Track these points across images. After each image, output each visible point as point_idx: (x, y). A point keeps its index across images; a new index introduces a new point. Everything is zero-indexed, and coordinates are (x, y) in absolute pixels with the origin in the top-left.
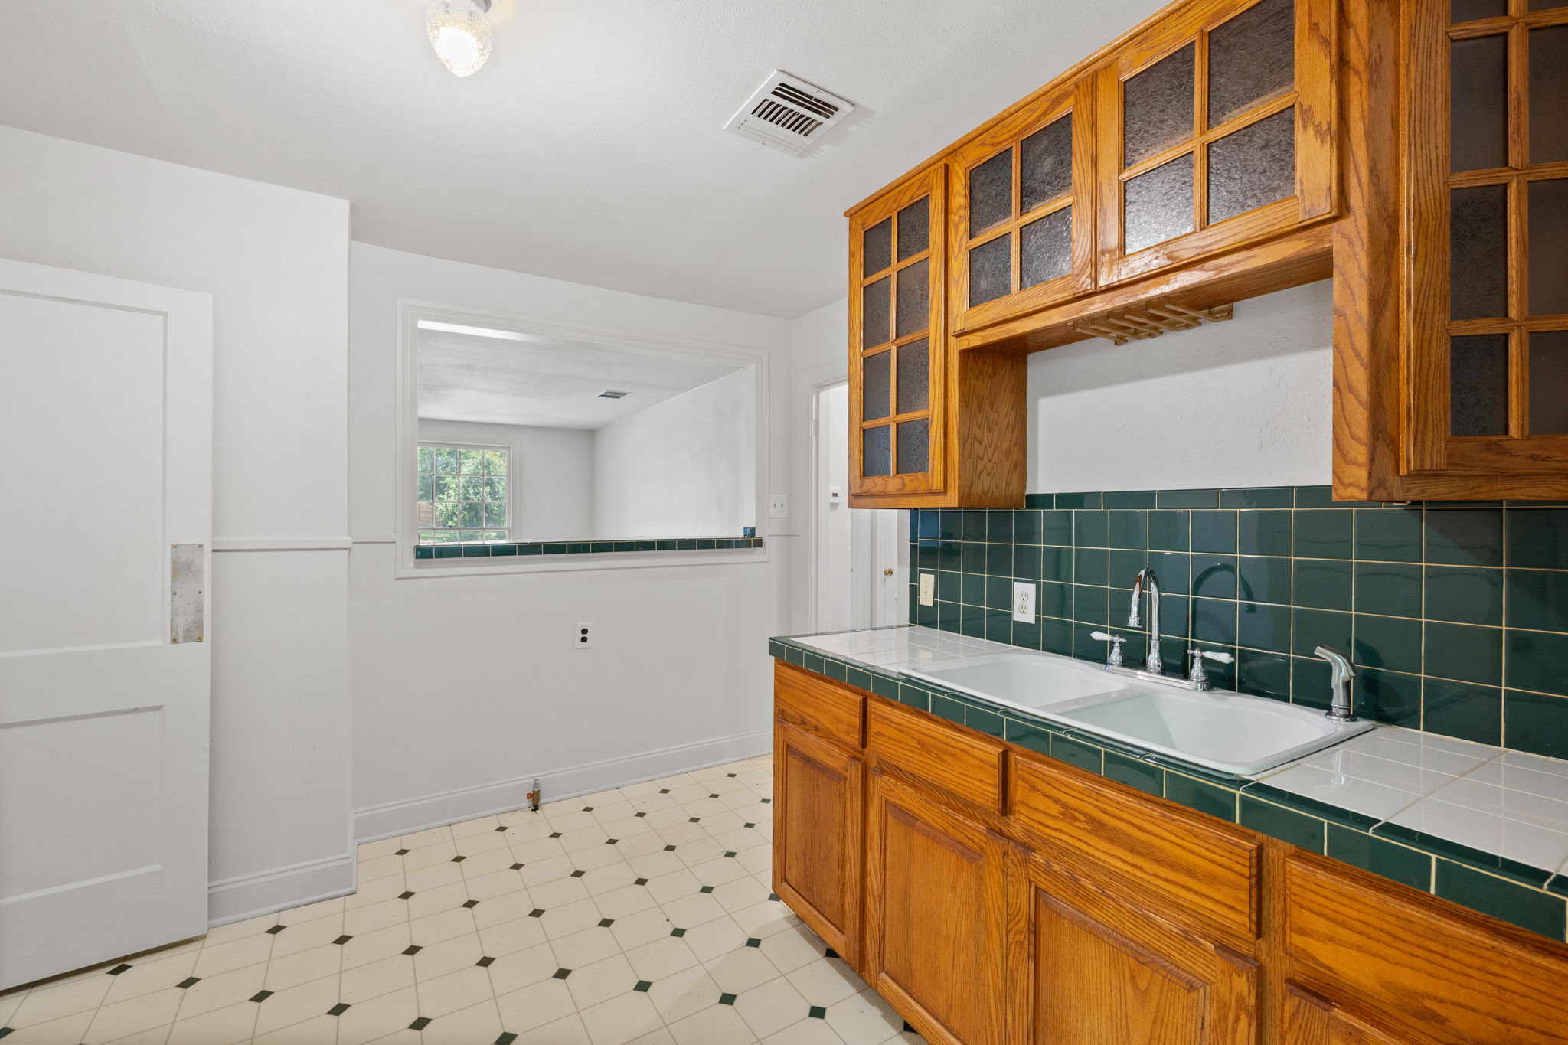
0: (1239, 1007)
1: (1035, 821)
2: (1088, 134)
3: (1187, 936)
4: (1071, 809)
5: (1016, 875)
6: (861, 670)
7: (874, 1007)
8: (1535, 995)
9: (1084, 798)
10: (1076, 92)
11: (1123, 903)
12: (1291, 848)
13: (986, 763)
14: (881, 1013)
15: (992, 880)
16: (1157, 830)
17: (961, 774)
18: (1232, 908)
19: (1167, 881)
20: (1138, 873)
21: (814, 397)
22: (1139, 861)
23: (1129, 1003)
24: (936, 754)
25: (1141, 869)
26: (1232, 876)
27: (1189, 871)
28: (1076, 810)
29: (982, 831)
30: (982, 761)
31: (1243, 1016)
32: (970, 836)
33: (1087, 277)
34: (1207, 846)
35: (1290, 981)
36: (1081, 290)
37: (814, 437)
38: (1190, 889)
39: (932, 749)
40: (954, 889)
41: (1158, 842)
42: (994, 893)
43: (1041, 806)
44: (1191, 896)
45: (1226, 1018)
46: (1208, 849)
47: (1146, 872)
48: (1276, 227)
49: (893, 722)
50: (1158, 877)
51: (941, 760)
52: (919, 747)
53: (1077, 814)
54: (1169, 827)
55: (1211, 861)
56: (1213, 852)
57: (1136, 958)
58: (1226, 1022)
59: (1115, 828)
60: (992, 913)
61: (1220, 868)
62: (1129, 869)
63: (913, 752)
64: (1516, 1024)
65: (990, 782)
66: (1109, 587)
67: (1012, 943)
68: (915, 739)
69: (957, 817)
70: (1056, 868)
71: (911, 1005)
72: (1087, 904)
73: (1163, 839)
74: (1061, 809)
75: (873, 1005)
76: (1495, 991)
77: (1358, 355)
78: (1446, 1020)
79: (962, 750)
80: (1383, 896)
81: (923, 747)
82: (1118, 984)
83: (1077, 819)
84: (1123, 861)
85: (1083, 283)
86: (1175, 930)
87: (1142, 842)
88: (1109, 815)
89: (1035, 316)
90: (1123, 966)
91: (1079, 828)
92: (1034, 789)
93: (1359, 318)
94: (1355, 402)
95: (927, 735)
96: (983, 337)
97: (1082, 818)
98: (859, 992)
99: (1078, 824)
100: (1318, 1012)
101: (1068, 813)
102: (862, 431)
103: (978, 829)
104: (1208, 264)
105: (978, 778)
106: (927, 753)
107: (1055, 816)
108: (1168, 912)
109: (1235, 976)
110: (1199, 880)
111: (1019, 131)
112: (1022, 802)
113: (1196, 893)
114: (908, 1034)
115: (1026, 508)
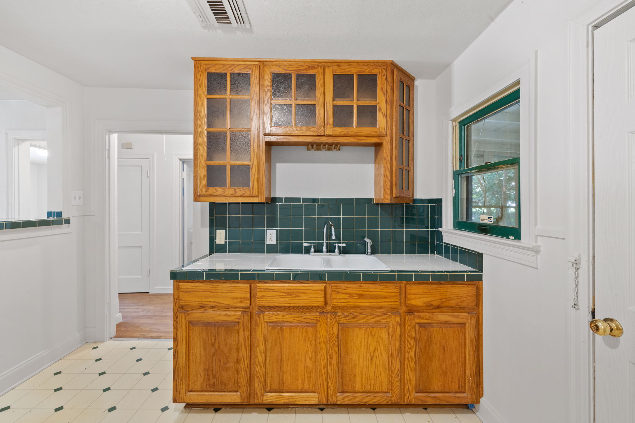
0: (397, 324)
1: (339, 303)
2: (322, 85)
3: (385, 314)
4: (352, 294)
5: (332, 323)
6: (250, 272)
7: (253, 413)
8: (445, 292)
9: (356, 289)
10: (318, 68)
11: (367, 314)
12: (405, 282)
13: (319, 291)
14: (257, 413)
15: (322, 329)
16: (377, 290)
17: (308, 298)
18: (395, 302)
19: (380, 302)
20: (372, 304)
21: (107, 136)
22: (372, 300)
23: (370, 340)
24: (295, 295)
25: (373, 302)
26: (395, 294)
27: (385, 298)
28: (353, 294)
29: (318, 314)
30: (317, 290)
31: (398, 326)
32: (312, 318)
33: (322, 130)
34: (390, 289)
35: (406, 312)
36: (320, 133)
37: (107, 159)
38: (385, 302)
39: (293, 294)
40: (305, 340)
41: (377, 293)
42: (323, 333)
43: (341, 297)
44: (386, 303)
45: (394, 329)
46: (390, 290)
47: (375, 303)
48: (374, 134)
49: (271, 289)
50: (377, 302)
51: (298, 296)
52: (286, 295)
53: (353, 295)
54: (381, 288)
55: (391, 292)
56: (391, 290)
57: (372, 327)
58: (394, 330)
59: (365, 294)
60: (322, 340)
61: (393, 293)
62: (370, 304)
63: (283, 298)
64: (442, 299)
65: (321, 296)
66: (304, 229)
67: (331, 346)
68: (284, 292)
69: (306, 314)
70: (346, 314)
71: (282, 395)
72: (357, 320)
73: (379, 292)
74: (348, 295)
75: (251, 413)
76: (440, 295)
77: (388, 169)
78: (433, 304)
79: (308, 290)
80: (423, 285)
81: (288, 294)
82: (367, 337)
83: (354, 296)
84: (368, 302)
85: (321, 131)
86: (382, 314)
87: (373, 295)
88: (364, 291)
89: (300, 137)
90: (368, 331)
91: (354, 299)
92: (339, 292)
93: (389, 161)
94: (388, 180)
95: (291, 289)
96: (277, 139)
97: (355, 295)
98: (242, 413)
99: (354, 298)
100: (413, 316)
101: (350, 295)
102: (206, 165)
103: (316, 314)
104: (356, 137)
105: (316, 297)
106: (290, 296)
107: (346, 299)
108: (378, 311)
109: (396, 317)
110: (388, 298)
111: (296, 70)
112: (334, 298)
113: (387, 302)
114: (271, 411)
115: (272, 202)
